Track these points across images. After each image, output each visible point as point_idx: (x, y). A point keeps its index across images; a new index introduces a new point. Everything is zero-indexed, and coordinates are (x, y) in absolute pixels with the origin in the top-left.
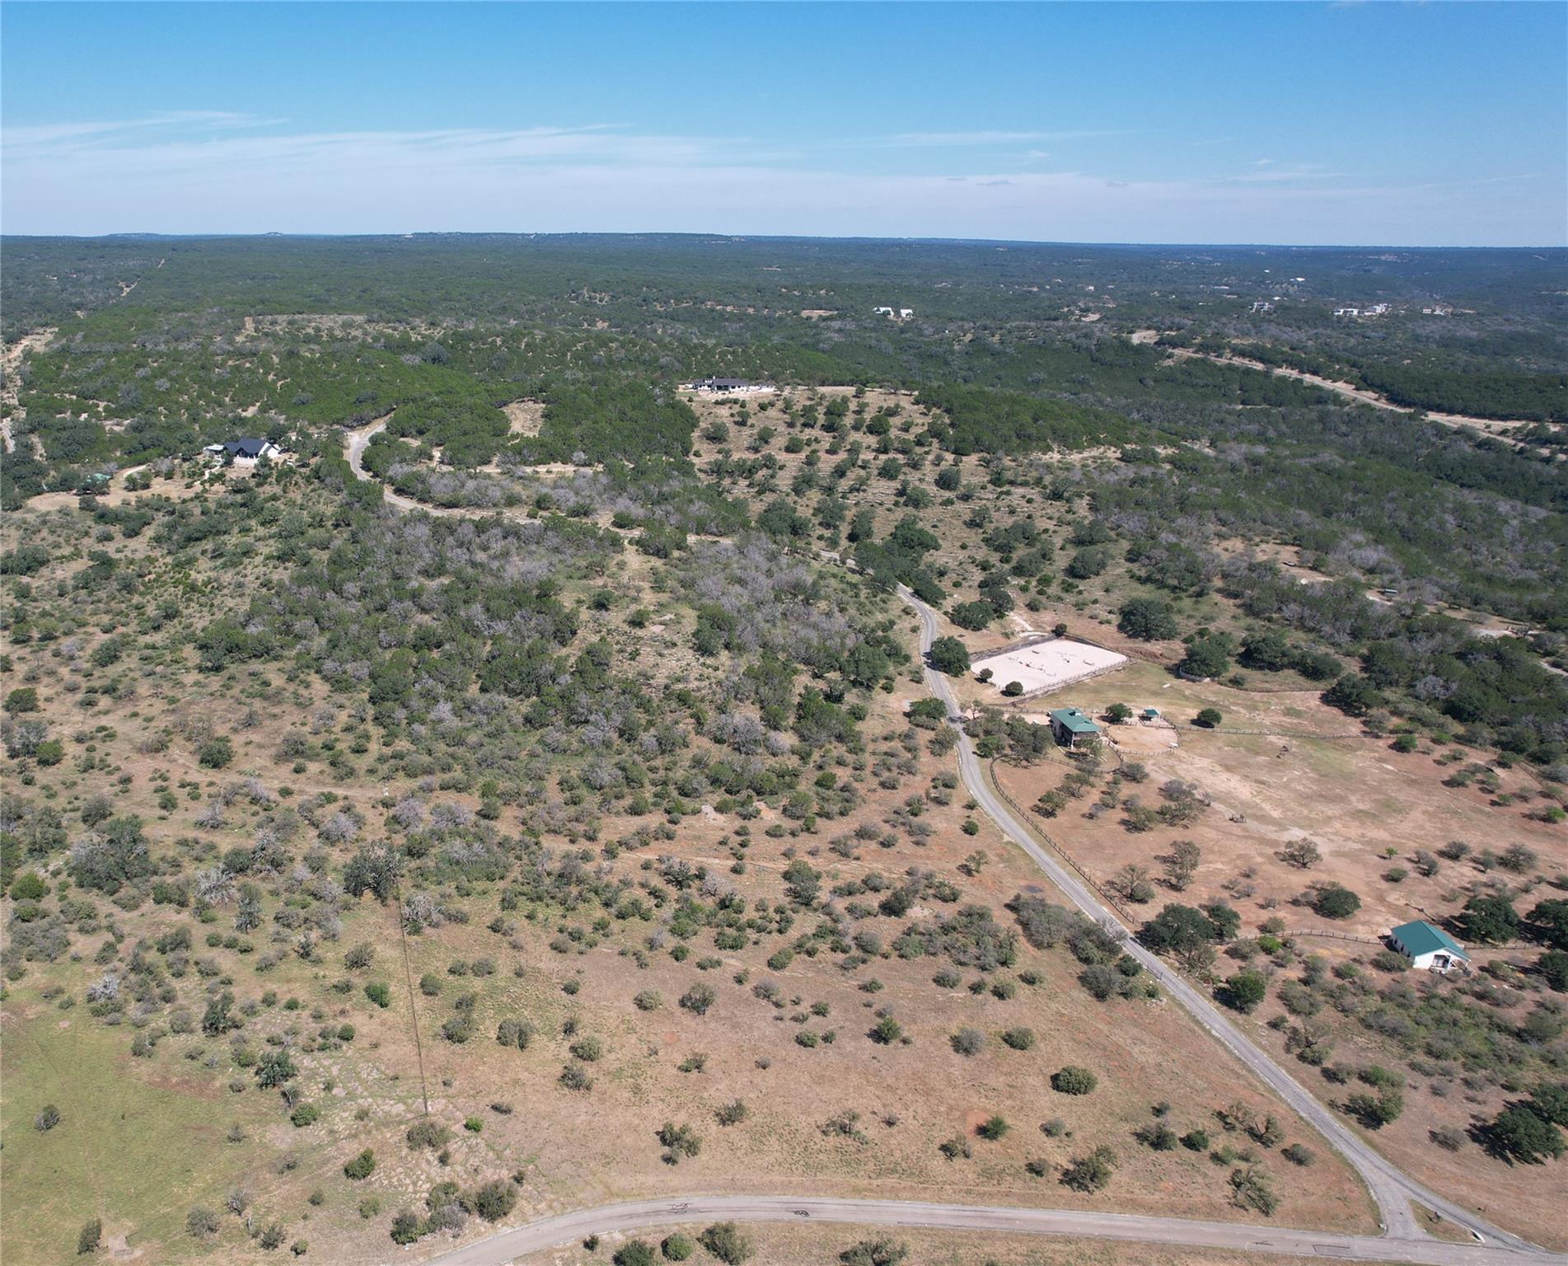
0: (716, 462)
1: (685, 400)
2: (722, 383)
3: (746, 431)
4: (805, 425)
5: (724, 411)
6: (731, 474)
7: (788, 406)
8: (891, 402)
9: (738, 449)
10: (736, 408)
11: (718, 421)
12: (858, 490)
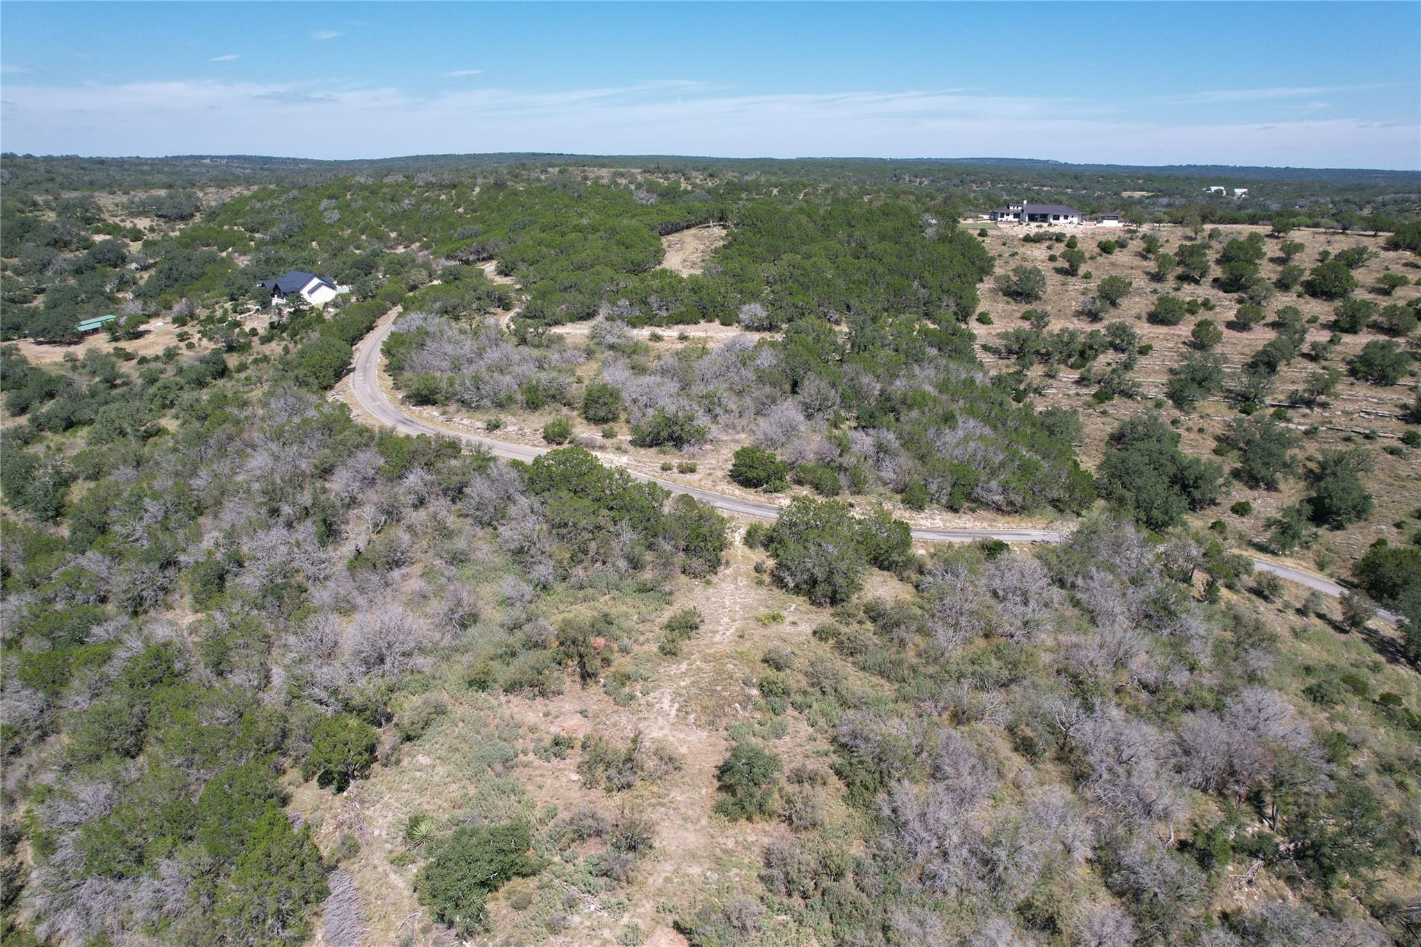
0: (1018, 336)
1: (976, 233)
2: (1038, 209)
3: (1076, 285)
4: (1182, 278)
5: (1038, 253)
6: (1045, 357)
7: (1150, 247)
8: (1341, 244)
9: (1060, 313)
10: (1060, 248)
11: (1029, 266)
12: (1309, 404)
